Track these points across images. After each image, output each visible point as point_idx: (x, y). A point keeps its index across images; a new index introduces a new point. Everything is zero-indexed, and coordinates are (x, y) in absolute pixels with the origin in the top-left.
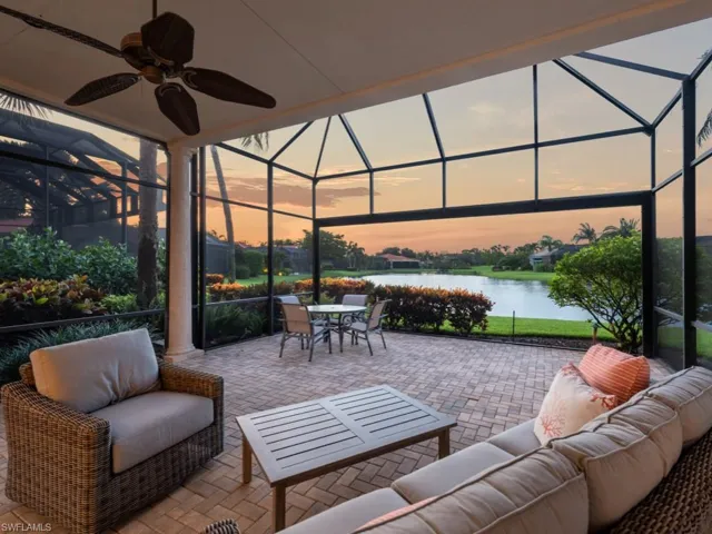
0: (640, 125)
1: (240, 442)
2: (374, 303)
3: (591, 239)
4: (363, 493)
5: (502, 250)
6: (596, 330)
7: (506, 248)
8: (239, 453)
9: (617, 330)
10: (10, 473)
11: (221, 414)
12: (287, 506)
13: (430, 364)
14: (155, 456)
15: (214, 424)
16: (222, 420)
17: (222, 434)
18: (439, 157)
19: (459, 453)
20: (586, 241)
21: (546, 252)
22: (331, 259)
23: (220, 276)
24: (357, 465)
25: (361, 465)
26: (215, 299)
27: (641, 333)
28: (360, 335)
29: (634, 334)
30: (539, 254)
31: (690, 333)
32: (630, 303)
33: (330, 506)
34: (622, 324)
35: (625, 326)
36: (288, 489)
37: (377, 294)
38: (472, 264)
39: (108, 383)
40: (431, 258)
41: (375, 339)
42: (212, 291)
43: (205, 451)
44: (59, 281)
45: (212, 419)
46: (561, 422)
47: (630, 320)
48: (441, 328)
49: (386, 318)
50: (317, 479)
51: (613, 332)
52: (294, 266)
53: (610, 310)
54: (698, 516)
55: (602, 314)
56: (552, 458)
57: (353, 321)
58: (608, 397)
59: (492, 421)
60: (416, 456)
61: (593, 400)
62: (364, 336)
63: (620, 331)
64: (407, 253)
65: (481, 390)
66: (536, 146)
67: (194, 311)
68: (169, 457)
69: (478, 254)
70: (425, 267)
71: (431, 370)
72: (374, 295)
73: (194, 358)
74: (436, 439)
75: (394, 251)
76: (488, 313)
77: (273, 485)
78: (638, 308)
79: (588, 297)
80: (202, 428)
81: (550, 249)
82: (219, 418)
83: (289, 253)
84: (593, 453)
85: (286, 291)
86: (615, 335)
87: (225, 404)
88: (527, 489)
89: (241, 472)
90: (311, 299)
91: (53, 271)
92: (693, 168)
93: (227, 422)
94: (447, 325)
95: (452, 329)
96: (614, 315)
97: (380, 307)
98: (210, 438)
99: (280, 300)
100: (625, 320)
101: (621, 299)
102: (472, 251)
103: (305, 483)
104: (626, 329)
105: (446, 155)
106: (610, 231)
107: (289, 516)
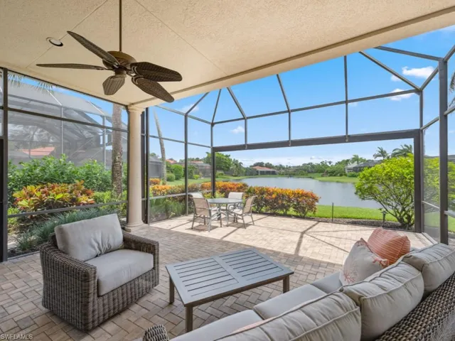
0: (413, 89)
1: (168, 279)
2: (247, 197)
3: (384, 156)
4: (238, 311)
5: (328, 164)
6: (384, 215)
7: (330, 163)
8: (168, 285)
9: (398, 215)
10: (44, 293)
11: (158, 263)
12: (194, 317)
13: (280, 235)
14: (121, 286)
15: (154, 268)
16: (158, 266)
17: (158, 274)
18: (287, 109)
19: (295, 290)
20: (382, 158)
21: (355, 164)
22: (223, 169)
23: (158, 180)
24: (235, 295)
25: (237, 295)
26: (155, 194)
27: (413, 217)
28: (239, 216)
29: (409, 218)
30: (351, 166)
31: (444, 218)
32: (407, 198)
33: (219, 318)
34: (402, 212)
35: (404, 212)
36: (194, 308)
37: (249, 192)
38: (309, 172)
39: (96, 245)
40: (284, 168)
41: (247, 219)
42: (153, 189)
43: (149, 284)
44: (69, 183)
45: (152, 266)
46: (355, 274)
47: (406, 209)
48: (288, 213)
49: (254, 206)
50: (212, 302)
51: (396, 216)
52: (201, 174)
53: (394, 203)
54: (430, 334)
55: (389, 205)
56: (341, 298)
57: (234, 208)
58: (383, 260)
59: (317, 270)
60: (270, 290)
61: (374, 262)
62: (241, 217)
63: (400, 216)
64: (269, 166)
65: (311, 252)
66: (346, 102)
67: (143, 202)
68: (129, 287)
69: (313, 166)
70: (280, 174)
71: (281, 238)
72: (247, 193)
73: (143, 228)
74: (282, 281)
75: (261, 165)
76: (316, 203)
77: (185, 305)
78: (412, 201)
79: (380, 194)
80: (147, 271)
81: (358, 163)
82: (156, 265)
83: (197, 166)
84: (367, 295)
85: (196, 190)
86: (398, 218)
87: (160, 256)
88: (324, 316)
89: (168, 297)
90: (209, 195)
91: (66, 179)
92: (446, 116)
93: (162, 268)
94: (291, 211)
95: (295, 213)
96: (396, 206)
97: (251, 200)
98: (151, 276)
99: (192, 196)
100: (403, 209)
101: (401, 196)
102: (309, 164)
103: (204, 305)
104: (405, 214)
105: (291, 109)
106: (397, 151)
107: (195, 323)
